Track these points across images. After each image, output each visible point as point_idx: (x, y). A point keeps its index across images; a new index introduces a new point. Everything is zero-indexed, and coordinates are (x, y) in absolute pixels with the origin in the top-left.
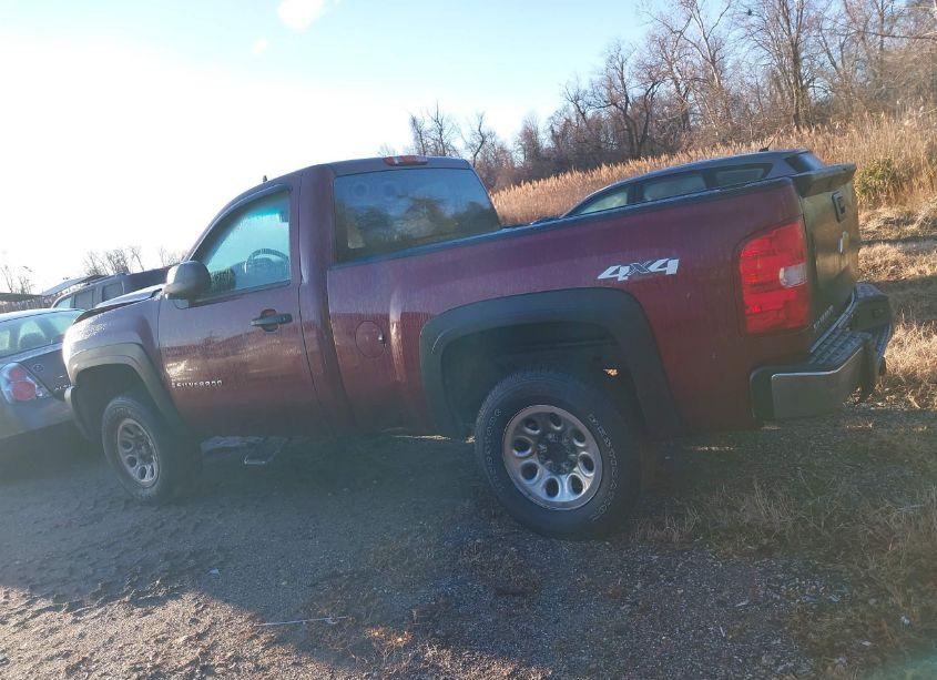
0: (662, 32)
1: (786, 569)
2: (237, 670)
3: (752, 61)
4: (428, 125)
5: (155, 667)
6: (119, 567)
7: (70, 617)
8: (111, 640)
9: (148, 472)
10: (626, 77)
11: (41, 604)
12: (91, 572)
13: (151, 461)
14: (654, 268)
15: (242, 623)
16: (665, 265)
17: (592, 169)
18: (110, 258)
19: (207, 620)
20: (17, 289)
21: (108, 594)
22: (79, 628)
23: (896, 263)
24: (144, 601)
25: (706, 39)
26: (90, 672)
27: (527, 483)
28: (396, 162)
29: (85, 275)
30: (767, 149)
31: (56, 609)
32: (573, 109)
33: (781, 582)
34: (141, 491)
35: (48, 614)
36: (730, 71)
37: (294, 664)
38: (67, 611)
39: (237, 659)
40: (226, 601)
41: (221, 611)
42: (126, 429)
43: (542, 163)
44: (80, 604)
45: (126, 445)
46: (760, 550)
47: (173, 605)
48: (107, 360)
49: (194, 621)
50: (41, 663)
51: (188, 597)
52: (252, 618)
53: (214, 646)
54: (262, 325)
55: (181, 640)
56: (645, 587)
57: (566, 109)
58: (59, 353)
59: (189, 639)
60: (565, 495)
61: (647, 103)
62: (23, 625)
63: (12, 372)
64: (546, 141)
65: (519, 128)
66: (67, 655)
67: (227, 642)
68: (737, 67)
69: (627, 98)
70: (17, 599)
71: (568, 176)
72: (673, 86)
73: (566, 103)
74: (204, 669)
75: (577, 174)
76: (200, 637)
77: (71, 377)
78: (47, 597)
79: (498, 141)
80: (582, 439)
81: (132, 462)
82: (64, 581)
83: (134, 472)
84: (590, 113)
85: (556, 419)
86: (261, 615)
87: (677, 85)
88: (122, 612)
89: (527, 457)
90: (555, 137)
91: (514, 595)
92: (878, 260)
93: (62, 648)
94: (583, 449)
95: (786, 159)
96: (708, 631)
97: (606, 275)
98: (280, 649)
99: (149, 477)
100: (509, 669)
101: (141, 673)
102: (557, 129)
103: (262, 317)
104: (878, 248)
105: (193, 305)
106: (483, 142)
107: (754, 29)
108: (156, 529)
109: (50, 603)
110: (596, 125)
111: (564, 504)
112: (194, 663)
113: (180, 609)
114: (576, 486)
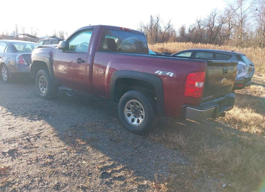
0: (229, 8)
1: (177, 154)
2: (45, 139)
3: (253, 24)
4: (155, 18)
5: (28, 133)
6: (30, 110)
7: (14, 118)
8: (21, 125)
9: (45, 90)
10: (215, 19)
11: (9, 113)
12: (23, 109)
13: (45, 88)
14: (168, 74)
15: (51, 130)
16: (170, 74)
17: (196, 43)
18: (60, 33)
19: (43, 127)
20: (33, 35)
21: (24, 115)
22: (15, 121)
23: (262, 92)
24: (32, 119)
25: (242, 14)
26: (13, 130)
27: (127, 117)
28: (123, 29)
29: (52, 36)
30: (233, 51)
31: (12, 115)
32: (197, 24)
33: (174, 156)
34: (41, 94)
35: (10, 115)
36: (246, 25)
37: (58, 141)
38: (14, 116)
39: (46, 137)
40: (50, 124)
41: (48, 126)
42: (42, 78)
43: (184, 38)
44: (18, 115)
45: (41, 82)
46: (174, 149)
47: (38, 122)
48: (41, 60)
49: (41, 126)
50: (4, 125)
51: (42, 121)
52: (53, 129)
53: (43, 132)
54: (78, 62)
55: (36, 129)
56: (143, 148)
57: (195, 24)
58: (31, 55)
59: (38, 130)
60: (135, 123)
61: (219, 28)
62: (3, 116)
63: (20, 56)
64: (187, 31)
65: (181, 26)
66: (10, 125)
67: (46, 133)
68: (248, 24)
69: (213, 25)
70: (4, 110)
71: (189, 43)
72: (228, 25)
73: (195, 23)
74: (38, 136)
75: (191, 43)
76: (40, 130)
77: (32, 62)
78: (11, 112)
79: (174, 28)
80: (142, 111)
81: (41, 87)
82: (16, 110)
83: (41, 89)
84: (201, 27)
85: (138, 105)
86: (56, 129)
87: (229, 25)
88: (26, 120)
89: (129, 111)
90: (190, 31)
91: (113, 141)
92: (257, 90)
93: (10, 124)
94: (142, 113)
95: (236, 56)
96: (151, 161)
97: (157, 72)
98: (56, 137)
99: (44, 92)
100: (103, 155)
101: (24, 133)
102: (191, 29)
103: (78, 60)
104: (260, 87)
105: (64, 52)
106: (169, 27)
107: (256, 15)
108: (42, 104)
109: (11, 113)
110: (203, 31)
111: (135, 125)
112: (37, 135)
113: (38, 123)
114: (138, 121)
